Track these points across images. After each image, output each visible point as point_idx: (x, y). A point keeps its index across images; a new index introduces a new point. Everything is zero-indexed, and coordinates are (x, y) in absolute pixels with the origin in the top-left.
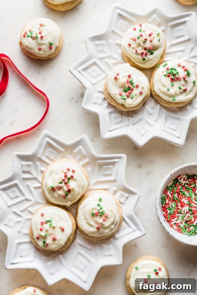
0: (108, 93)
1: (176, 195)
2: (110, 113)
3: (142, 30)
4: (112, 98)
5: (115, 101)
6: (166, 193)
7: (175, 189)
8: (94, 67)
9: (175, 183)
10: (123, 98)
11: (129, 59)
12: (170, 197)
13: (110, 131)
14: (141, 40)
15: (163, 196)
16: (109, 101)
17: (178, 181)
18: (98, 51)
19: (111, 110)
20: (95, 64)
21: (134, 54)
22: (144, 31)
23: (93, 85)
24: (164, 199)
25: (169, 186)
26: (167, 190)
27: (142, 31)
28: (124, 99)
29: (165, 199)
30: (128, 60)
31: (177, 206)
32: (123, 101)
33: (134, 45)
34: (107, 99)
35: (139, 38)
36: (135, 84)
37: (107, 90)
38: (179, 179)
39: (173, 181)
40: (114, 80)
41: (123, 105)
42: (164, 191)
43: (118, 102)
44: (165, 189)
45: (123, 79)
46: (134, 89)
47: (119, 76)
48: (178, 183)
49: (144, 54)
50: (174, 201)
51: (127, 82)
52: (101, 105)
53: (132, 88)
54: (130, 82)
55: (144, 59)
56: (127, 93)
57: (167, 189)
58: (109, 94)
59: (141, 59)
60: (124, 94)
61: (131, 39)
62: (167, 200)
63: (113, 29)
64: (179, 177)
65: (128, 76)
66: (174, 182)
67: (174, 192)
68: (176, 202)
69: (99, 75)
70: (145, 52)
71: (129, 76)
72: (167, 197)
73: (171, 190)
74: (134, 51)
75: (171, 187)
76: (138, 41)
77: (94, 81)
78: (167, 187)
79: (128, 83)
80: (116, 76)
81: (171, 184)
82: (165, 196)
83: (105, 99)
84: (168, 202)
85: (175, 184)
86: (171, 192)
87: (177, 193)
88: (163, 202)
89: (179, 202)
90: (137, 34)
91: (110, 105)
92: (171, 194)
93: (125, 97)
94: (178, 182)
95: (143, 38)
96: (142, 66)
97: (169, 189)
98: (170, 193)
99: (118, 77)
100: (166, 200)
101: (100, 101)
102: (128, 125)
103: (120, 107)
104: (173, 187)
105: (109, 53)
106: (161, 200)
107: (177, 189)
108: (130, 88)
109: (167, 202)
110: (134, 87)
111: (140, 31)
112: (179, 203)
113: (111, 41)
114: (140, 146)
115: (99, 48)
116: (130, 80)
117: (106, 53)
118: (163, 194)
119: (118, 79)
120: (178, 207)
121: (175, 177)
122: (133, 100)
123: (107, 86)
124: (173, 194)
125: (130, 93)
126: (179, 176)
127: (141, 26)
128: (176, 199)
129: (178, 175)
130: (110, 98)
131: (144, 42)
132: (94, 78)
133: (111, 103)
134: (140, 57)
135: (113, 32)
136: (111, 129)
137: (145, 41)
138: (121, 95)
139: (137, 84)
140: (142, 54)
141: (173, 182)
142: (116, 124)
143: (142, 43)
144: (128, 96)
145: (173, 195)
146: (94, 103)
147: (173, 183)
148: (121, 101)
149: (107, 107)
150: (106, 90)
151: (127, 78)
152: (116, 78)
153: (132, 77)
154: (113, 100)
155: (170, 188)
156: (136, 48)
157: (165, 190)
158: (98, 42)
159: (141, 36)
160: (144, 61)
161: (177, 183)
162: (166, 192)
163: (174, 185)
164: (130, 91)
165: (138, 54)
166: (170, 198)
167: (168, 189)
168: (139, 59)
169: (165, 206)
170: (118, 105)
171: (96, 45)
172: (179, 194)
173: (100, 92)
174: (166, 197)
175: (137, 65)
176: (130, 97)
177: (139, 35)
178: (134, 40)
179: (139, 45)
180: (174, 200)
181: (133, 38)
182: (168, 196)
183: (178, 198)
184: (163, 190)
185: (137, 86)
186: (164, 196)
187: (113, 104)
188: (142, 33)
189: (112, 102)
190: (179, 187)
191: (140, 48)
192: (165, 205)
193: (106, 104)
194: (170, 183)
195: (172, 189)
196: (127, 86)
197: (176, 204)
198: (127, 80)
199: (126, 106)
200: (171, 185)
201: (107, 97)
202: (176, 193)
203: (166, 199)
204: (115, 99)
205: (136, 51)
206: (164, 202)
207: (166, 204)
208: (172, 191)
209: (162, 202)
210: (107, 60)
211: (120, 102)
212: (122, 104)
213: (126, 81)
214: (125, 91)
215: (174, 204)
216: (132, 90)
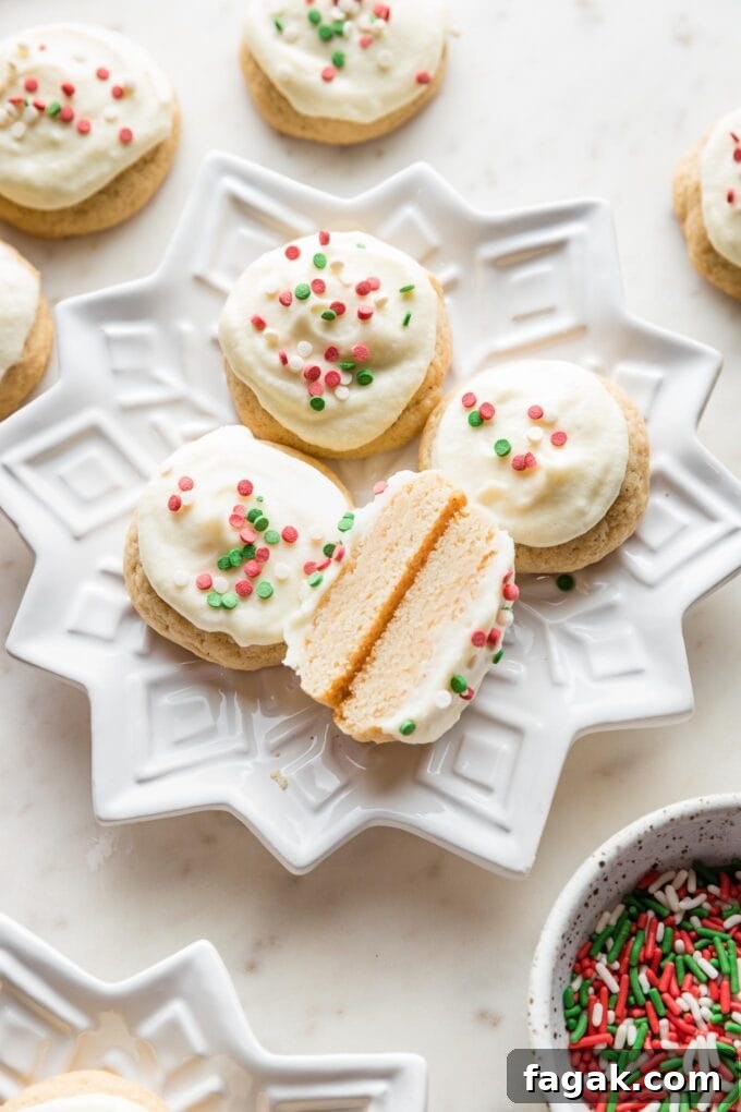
0: (146, 584)
1: (642, 978)
2: (155, 686)
3: (330, 260)
4: (167, 608)
5: (182, 620)
6: (589, 971)
7: (637, 947)
8: (93, 451)
9: (633, 910)
10: (218, 604)
11: (249, 398)
12: (610, 993)
13: (142, 781)
14: (314, 309)
15: (570, 987)
16: (153, 625)
17: (648, 901)
18: (116, 372)
19: (161, 669)
20: (94, 433)
21: (271, 370)
22: (337, 267)
23: (78, 538)
24: (578, 1002)
25: (600, 929)
26: (593, 953)
27: (328, 265)
28: (224, 607)
29: (585, 1000)
30: (248, 403)
31: (655, 1036)
32: (221, 615)
33: (279, 327)
34: (142, 614)
35: (303, 297)
36: (276, 527)
37: (139, 570)
38: (652, 889)
39: (622, 903)
40: (168, 513)
41: (222, 639)
42: (579, 960)
43: (198, 626)
44: (581, 949)
45: (213, 506)
46: (273, 552)
47: (194, 490)
48: (651, 914)
49: (321, 379)
50: (637, 1012)
51: (235, 518)
52: (109, 641)
53: (259, 545)
54: (251, 518)
55: (318, 405)
56: (241, 577)
57: (590, 949)
58: (151, 590)
59: (306, 401)
60: (221, 581)
61: (271, 297)
62: (598, 1008)
63: (198, 267)
64: (652, 882)
65: (239, 489)
66: (627, 908)
67: (634, 964)
68: (646, 1015)
69: (115, 489)
70: (325, 367)
71: (245, 489)
72: (597, 992)
73: (614, 954)
74: (275, 359)
75: (614, 934)
76: (299, 310)
77: (82, 520)
78: (592, 938)
79: (238, 524)
80: (178, 493)
81: (611, 918)
82: (582, 985)
83: (131, 613)
84: (605, 1016)
85: (634, 919)
86: (616, 965)
87: (648, 962)
88: (572, 1021)
89: (662, 1011)
90: (300, 274)
91: (157, 643)
92: (614, 973)
93: (231, 597)
94: (647, 908)
95: (326, 302)
96: (308, 436)
97: (604, 950)
98: (607, 967)
99: (185, 498)
100: (588, 1008)
101: (104, 623)
102: (244, 754)
103: (212, 652)
104: (624, 932)
105: (175, 383)
106: (561, 1012)
107: (645, 945)
108: (249, 546)
109: (597, 1020)
110: (272, 544)
111: (319, 263)
112: (664, 1022)
113: (185, 326)
114: (298, 868)
115: (124, 359)
116: (250, 505)
117: (157, 382)
118: (573, 979)
119: (187, 508)
120: (656, 1042)
121: (632, 878)
122: (272, 608)
123: (137, 549)
124: (628, 973)
125: (255, 575)
126: (653, 873)
127: (325, 240)
128: (648, 997)
129: (644, 867)
130: (158, 610)
131: (328, 318)
132: (86, 503)
133: (163, 633)
134: (299, 391)
135: (200, 280)
136: (150, 769)
137: (334, 312)
138: (205, 587)
139: (288, 524)
140: (313, 375)
141: (621, 908)
142: (179, 743)
143: (316, 323)
144: (244, 592)
145: (626, 976)
146: (73, 632)
147: (623, 914)
148: (209, 621)
149: (142, 656)
150: (134, 569)
151: (234, 499)
152: (175, 505)
153: (256, 492)
154: (170, 620)
155: (610, 943)
156: (287, 344)
157: (583, 954)
158: (116, 329)
159: (319, 287)
160: (318, 415)
161: (646, 912)
162: (587, 962)
163: (628, 922)
164: (251, 565)
165: (292, 375)
166: (613, 998)
167: (598, 946)
168: (295, 401)
169: (585, 1039)
170: (203, 641)
171: (109, 341)
172: (660, 972)
173: (108, 574)
174: (591, 990)
175: (288, 432)
176: (255, 597)
177: (308, 282)
178: (282, 301)
179: (302, 331)
180: (637, 1006)
181: (280, 294)
182: (599, 985)
183: (654, 990)
184: (571, 952)
185: (290, 537)
186: (576, 985)
187: (175, 636)
188: (325, 276)
189: (167, 627)
190: (655, 931)
191: (305, 346)
192: (587, 1034)
193: (136, 638)
194: (607, 915)
195: (618, 945)
196: (233, 537)
197: (645, 1025)
198: (235, 509)
199: (242, 644)
200: (613, 922)
201: (142, 605)
202: (640, 965)
203: (590, 1001)
204: (183, 614)
205: (284, 360)
206: (577, 1017)
207: (591, 1030)
208: (619, 959)
209: (567, 1018)
210: (159, 417)
211: (204, 622)
212: (220, 634)
213: (229, 512)
214: (228, 567)
215: (638, 1026)
216: (264, 556)
